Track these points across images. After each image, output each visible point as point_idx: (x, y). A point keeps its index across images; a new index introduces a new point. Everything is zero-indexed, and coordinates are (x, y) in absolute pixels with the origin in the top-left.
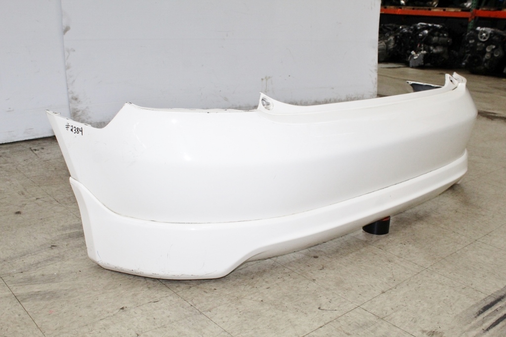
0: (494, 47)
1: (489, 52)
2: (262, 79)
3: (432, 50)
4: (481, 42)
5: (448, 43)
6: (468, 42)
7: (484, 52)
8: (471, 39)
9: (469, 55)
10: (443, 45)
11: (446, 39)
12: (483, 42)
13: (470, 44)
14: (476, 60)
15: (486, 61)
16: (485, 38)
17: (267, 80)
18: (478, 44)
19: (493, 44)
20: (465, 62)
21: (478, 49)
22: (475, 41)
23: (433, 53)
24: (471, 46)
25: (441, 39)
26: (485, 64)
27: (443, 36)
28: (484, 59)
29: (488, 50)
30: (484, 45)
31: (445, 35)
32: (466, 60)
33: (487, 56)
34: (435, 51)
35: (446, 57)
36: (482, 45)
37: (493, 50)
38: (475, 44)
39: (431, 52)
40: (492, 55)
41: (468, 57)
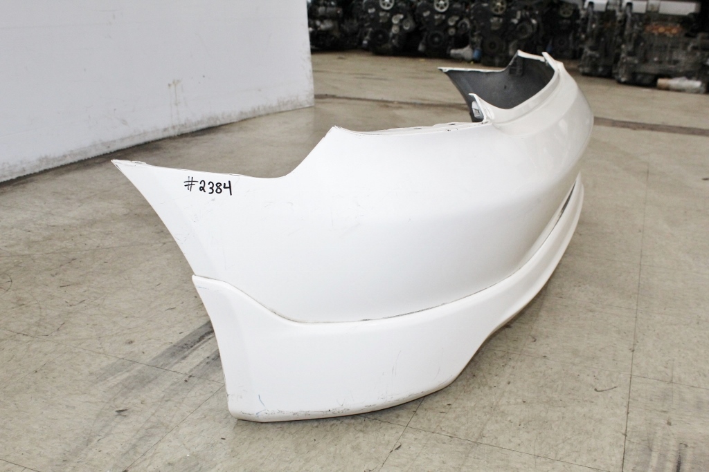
0: (402, 16)
1: (397, 25)
2: (169, 85)
3: (319, 27)
4: (384, 10)
5: (338, 14)
6: (366, 12)
7: (390, 25)
8: (371, 8)
9: (370, 29)
10: (332, 17)
11: (334, 9)
12: (387, 11)
13: (369, 15)
14: (380, 36)
15: (394, 36)
16: (388, 5)
17: (175, 85)
18: (381, 14)
19: (401, 13)
20: (367, 40)
21: (381, 21)
22: (376, 10)
23: (321, 31)
24: (372, 16)
25: (329, 9)
26: (393, 41)
27: (331, 6)
28: (391, 35)
29: (395, 21)
30: (388, 15)
31: (333, 3)
32: (368, 37)
33: (395, 30)
34: (323, 27)
35: (337, 34)
36: (386, 15)
37: (401, 21)
38: (376, 13)
39: (319, 29)
40: (401, 28)
41: (369, 32)
